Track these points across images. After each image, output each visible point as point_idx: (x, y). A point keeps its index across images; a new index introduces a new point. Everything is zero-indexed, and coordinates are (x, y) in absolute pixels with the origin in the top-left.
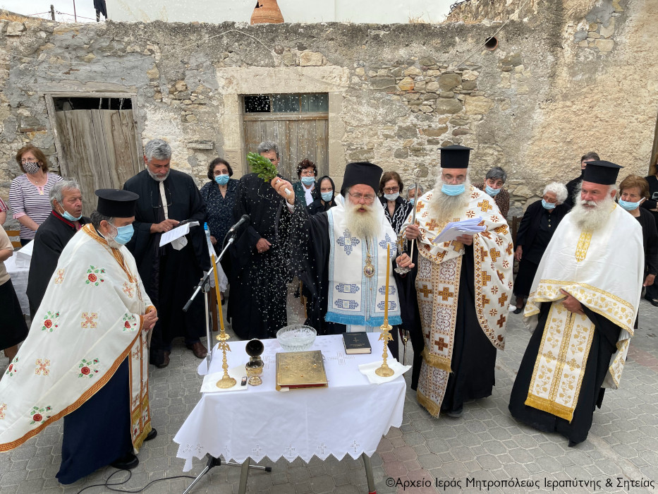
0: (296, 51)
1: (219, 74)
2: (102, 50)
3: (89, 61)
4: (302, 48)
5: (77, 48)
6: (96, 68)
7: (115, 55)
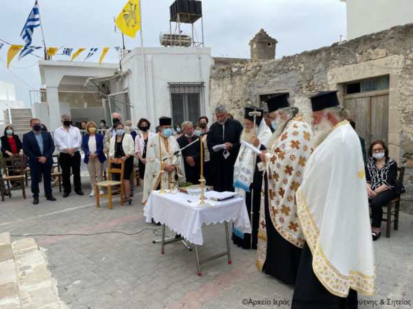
0: (371, 51)
1: (329, 73)
2: (279, 71)
3: (274, 77)
4: (374, 48)
5: (270, 72)
6: (276, 80)
7: (285, 72)
